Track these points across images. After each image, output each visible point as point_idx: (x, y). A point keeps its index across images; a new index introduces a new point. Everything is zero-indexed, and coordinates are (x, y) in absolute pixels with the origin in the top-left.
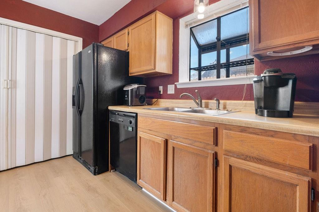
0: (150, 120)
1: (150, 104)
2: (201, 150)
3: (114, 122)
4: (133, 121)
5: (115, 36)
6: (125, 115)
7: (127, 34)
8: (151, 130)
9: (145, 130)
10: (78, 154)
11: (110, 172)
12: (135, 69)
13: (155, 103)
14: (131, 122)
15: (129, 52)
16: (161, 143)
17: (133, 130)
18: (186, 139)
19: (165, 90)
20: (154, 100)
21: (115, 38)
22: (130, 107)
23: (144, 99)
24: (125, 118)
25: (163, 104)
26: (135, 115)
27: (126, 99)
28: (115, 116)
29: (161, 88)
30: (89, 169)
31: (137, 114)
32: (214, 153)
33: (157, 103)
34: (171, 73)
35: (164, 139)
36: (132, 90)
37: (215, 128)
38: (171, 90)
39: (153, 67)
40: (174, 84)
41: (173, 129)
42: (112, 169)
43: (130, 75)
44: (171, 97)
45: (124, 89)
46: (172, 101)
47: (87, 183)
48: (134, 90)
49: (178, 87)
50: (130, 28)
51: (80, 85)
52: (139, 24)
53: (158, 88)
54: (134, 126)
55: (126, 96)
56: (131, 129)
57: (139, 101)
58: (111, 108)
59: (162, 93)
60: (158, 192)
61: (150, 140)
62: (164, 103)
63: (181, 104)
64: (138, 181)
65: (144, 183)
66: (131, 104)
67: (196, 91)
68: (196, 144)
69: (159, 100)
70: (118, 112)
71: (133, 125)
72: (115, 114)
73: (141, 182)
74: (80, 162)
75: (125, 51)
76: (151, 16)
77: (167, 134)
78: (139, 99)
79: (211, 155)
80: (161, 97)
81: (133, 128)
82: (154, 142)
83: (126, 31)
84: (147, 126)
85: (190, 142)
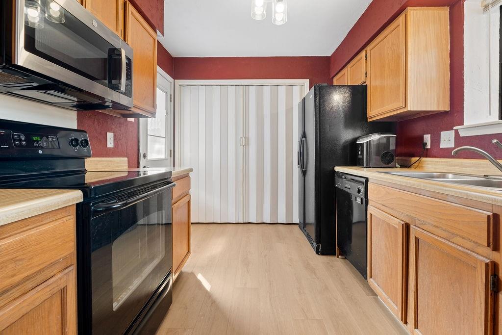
0: (383, 190)
1: (405, 165)
2: (464, 252)
3: (340, 189)
4: (362, 189)
5: (349, 65)
6: (354, 179)
7: (365, 58)
8: (384, 206)
9: (378, 205)
10: (303, 225)
11: (338, 257)
12: (377, 110)
13: (416, 164)
14: (359, 191)
15: (366, 85)
16: (397, 227)
17: (362, 203)
18: (437, 227)
19: (436, 140)
20: (414, 159)
21: (349, 69)
22: (365, 169)
23: (393, 157)
24: (353, 184)
25: (430, 166)
26: (364, 180)
27: (360, 157)
28: (341, 180)
29: (427, 138)
30: (312, 244)
31: (367, 179)
32: (490, 264)
33: (420, 165)
34: (447, 108)
35: (403, 223)
36: (369, 143)
37: (491, 214)
38: (447, 139)
39: (402, 104)
40: (452, 130)
41: (415, 207)
42: (340, 254)
43: (369, 120)
44: (446, 154)
45: (357, 142)
46: (447, 162)
47: (307, 260)
48: (372, 143)
49: (462, 134)
50: (368, 48)
51: (304, 139)
52: (382, 38)
53: (422, 138)
54: (363, 197)
55: (360, 153)
56: (360, 200)
57: (382, 161)
58: (338, 169)
59: (429, 146)
60: (395, 306)
61: (384, 221)
62: (431, 164)
63: (466, 167)
64: (370, 280)
65: (377, 285)
66: (367, 165)
67: (495, 141)
68: (457, 240)
69: (424, 159)
70: (347, 176)
71: (362, 195)
72: (342, 178)
73: (372, 282)
74: (305, 234)
75: (362, 86)
76: (398, 21)
77: (408, 215)
78: (382, 157)
79: (481, 266)
80: (427, 154)
81: (362, 199)
82: (388, 225)
83: (363, 54)
84: (379, 198)
85: (444, 234)
